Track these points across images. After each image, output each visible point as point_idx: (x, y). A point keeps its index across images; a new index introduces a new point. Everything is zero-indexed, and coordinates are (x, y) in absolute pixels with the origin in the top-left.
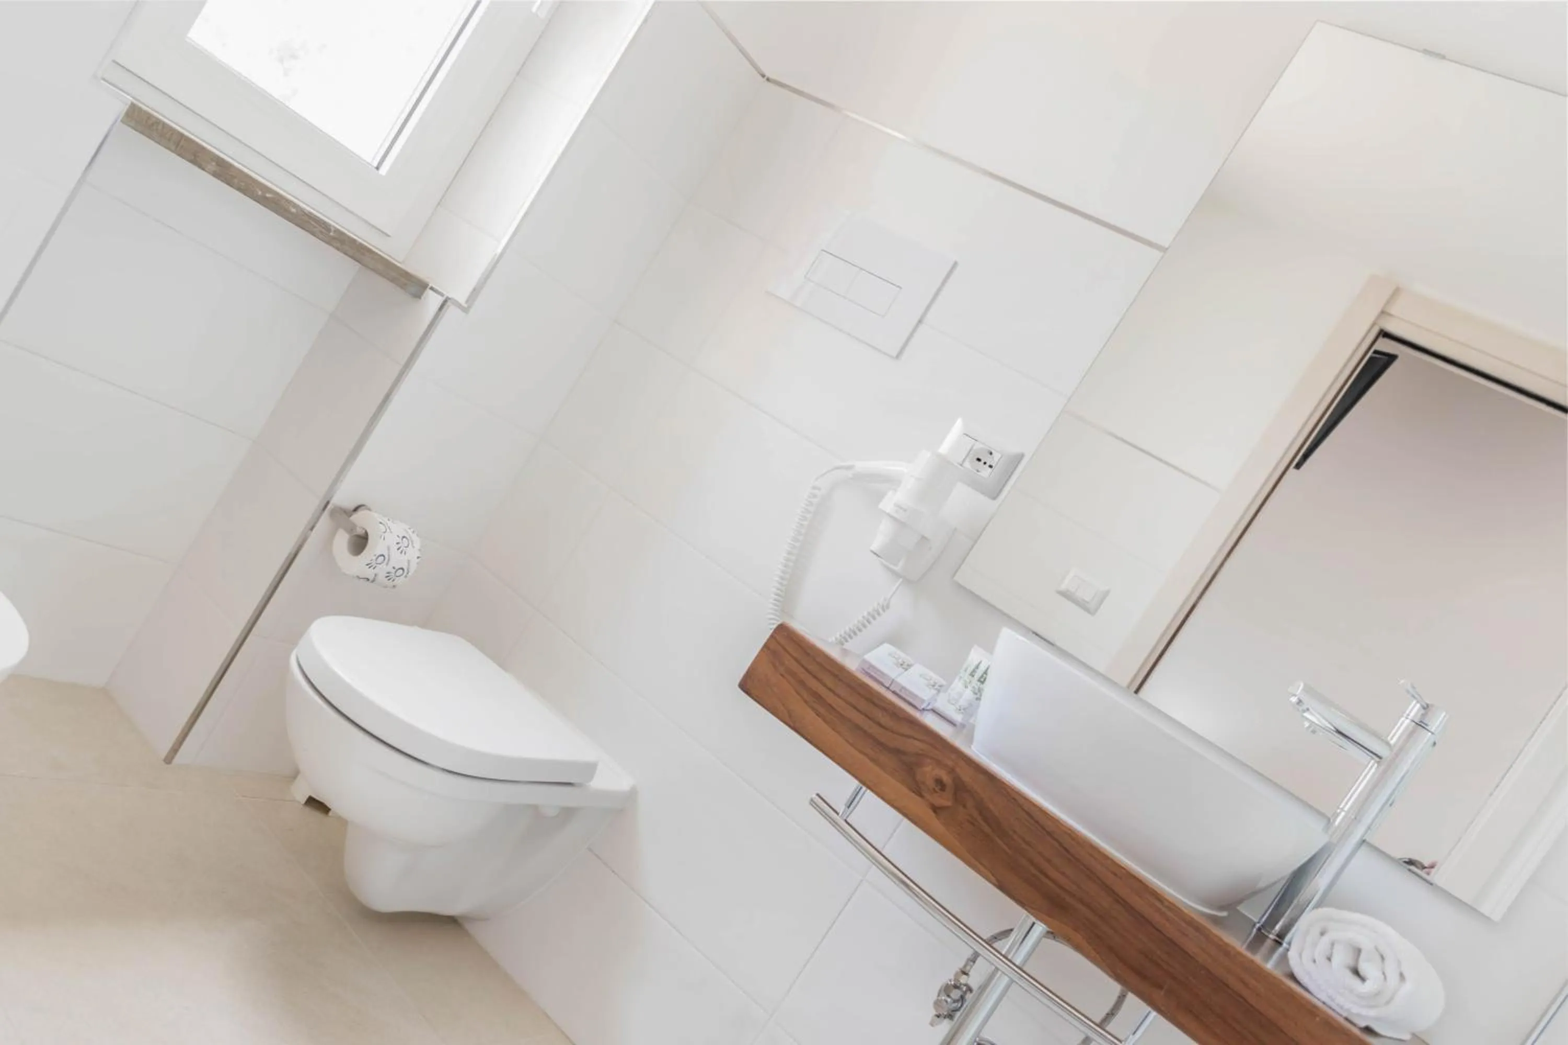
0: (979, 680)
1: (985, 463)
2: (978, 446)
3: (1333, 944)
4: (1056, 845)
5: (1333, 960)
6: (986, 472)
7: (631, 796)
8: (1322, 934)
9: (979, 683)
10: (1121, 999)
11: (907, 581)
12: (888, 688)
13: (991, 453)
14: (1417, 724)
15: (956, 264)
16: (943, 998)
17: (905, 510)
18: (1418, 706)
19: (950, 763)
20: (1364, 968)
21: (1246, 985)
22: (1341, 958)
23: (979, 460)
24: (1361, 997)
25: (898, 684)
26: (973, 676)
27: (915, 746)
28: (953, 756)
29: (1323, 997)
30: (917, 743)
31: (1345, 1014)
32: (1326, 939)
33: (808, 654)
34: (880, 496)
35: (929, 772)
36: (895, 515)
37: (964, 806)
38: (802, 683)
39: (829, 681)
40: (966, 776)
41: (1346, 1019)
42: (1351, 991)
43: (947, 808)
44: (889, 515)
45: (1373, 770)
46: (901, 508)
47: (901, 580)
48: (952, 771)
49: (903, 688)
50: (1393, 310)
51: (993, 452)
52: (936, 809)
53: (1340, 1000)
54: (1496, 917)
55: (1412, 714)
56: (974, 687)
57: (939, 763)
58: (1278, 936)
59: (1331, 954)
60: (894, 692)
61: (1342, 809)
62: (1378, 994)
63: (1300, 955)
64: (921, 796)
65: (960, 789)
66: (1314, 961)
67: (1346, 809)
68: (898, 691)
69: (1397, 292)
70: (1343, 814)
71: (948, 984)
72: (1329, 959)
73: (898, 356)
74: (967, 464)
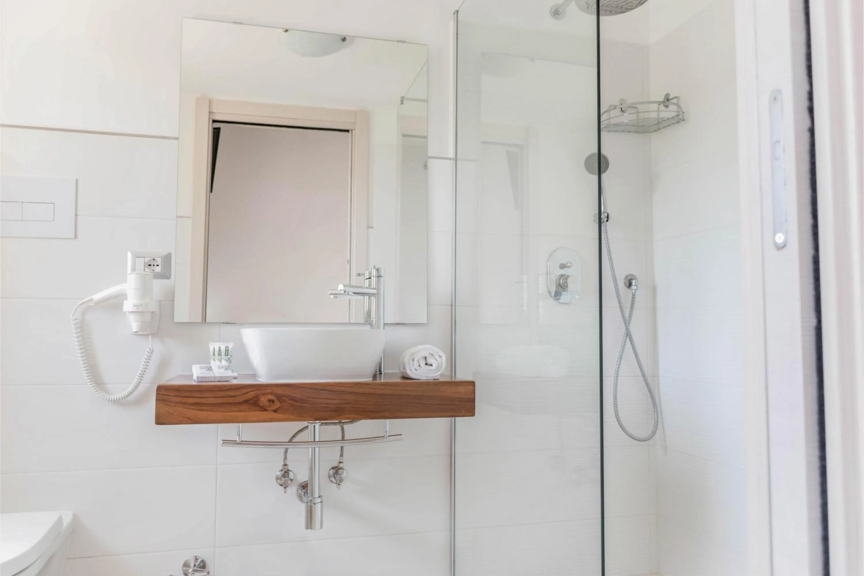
0: (219, 355)
1: (154, 265)
2: (147, 260)
3: (418, 361)
4: (327, 392)
5: (421, 365)
6: (158, 269)
7: (75, 518)
8: (413, 360)
9: (226, 356)
10: (343, 429)
11: (153, 335)
12: (215, 382)
13: (154, 259)
14: (378, 277)
15: (77, 181)
16: (284, 480)
17: (141, 306)
18: (375, 270)
19: (270, 391)
20: (429, 361)
21: (407, 391)
22: (423, 363)
23: (150, 265)
24: (435, 370)
25: (218, 377)
26: (221, 355)
27: (251, 395)
28: (269, 388)
29: (425, 378)
30: (252, 393)
31: (433, 379)
32: (416, 361)
33: (180, 390)
34: (121, 306)
35: (264, 400)
36: (138, 310)
37: (285, 402)
38: (186, 403)
39: (198, 395)
40: (279, 391)
41: (434, 379)
42: (431, 371)
43: (279, 407)
44: (130, 312)
45: (374, 299)
46: (137, 306)
47: (150, 337)
48: (272, 393)
49: (221, 377)
50: (214, 110)
51: (155, 258)
52: (275, 411)
53: (430, 375)
54: (426, 322)
55: (375, 274)
56: (225, 359)
57: (265, 394)
58: (379, 371)
59: (419, 363)
60: (218, 381)
61: (373, 318)
62: (438, 365)
63: (411, 371)
64: (266, 410)
65: (280, 398)
66: (416, 370)
67: (374, 317)
68: (219, 380)
69: (210, 102)
70: (374, 320)
71: (282, 474)
72: (420, 366)
73: (76, 237)
74: (147, 270)
